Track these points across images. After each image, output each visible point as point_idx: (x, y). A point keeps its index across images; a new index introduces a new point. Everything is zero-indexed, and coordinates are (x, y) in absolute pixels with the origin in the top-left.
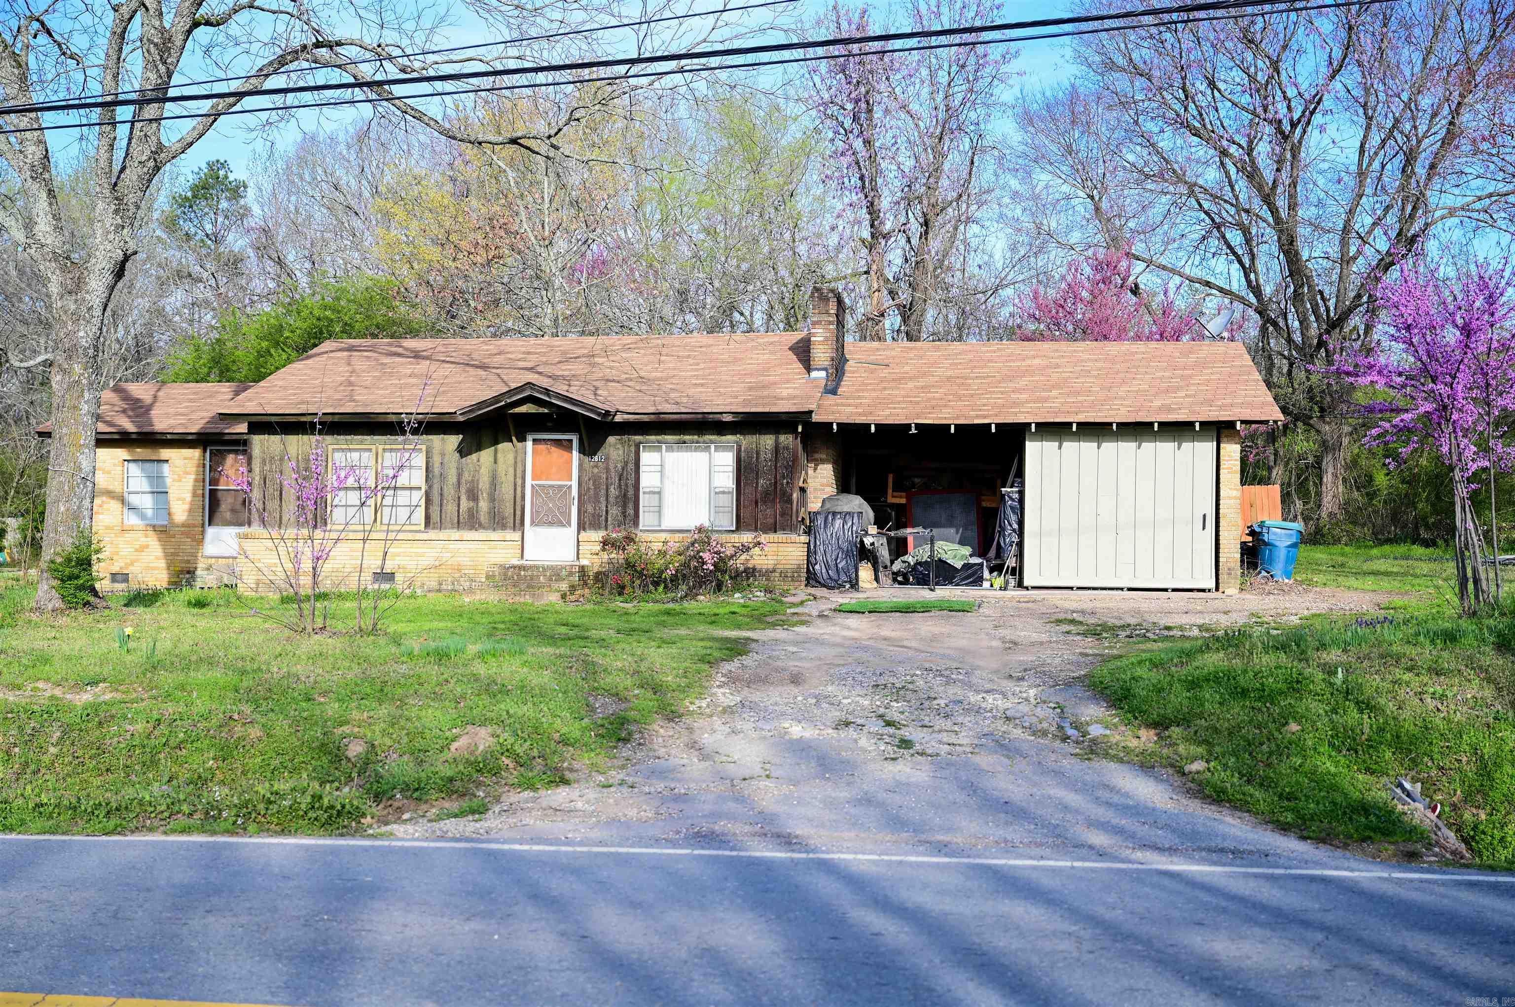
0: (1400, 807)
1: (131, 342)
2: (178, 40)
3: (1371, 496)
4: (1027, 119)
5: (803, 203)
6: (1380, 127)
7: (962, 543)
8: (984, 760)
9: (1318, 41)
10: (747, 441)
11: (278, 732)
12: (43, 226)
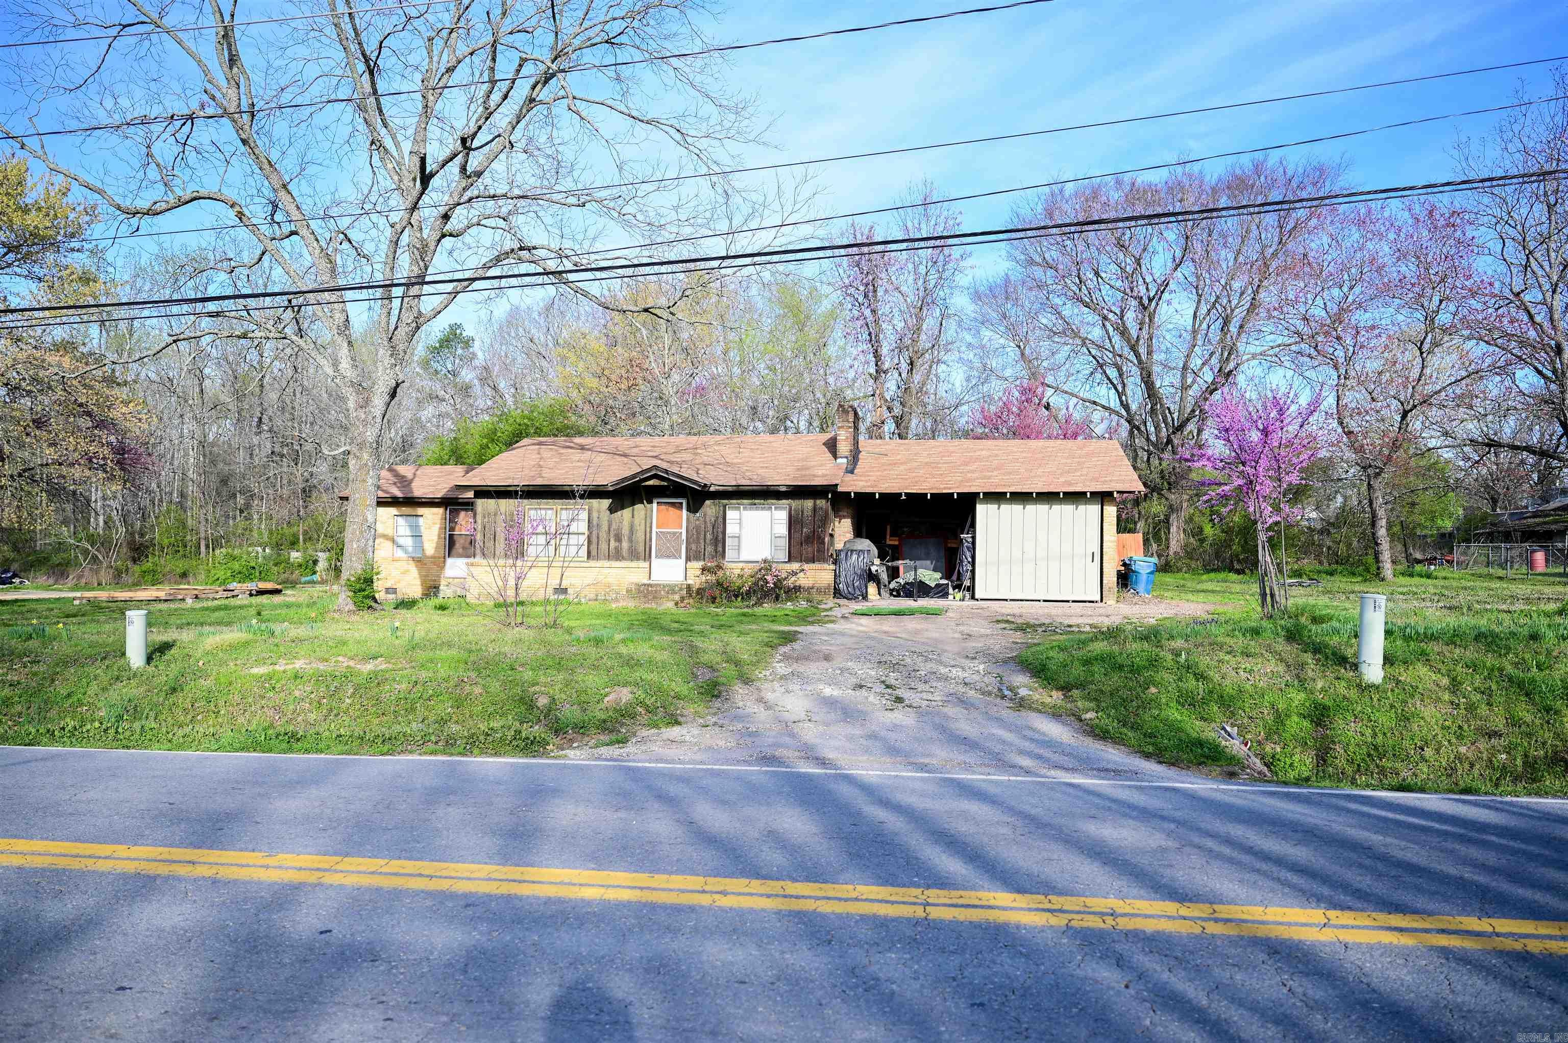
0: (1224, 743)
1: (399, 440)
2: (432, 246)
3: (1202, 541)
4: (977, 296)
5: (832, 350)
6: (1207, 302)
7: (935, 570)
8: (950, 711)
9: (1166, 245)
10: (795, 504)
11: (492, 690)
12: (345, 364)
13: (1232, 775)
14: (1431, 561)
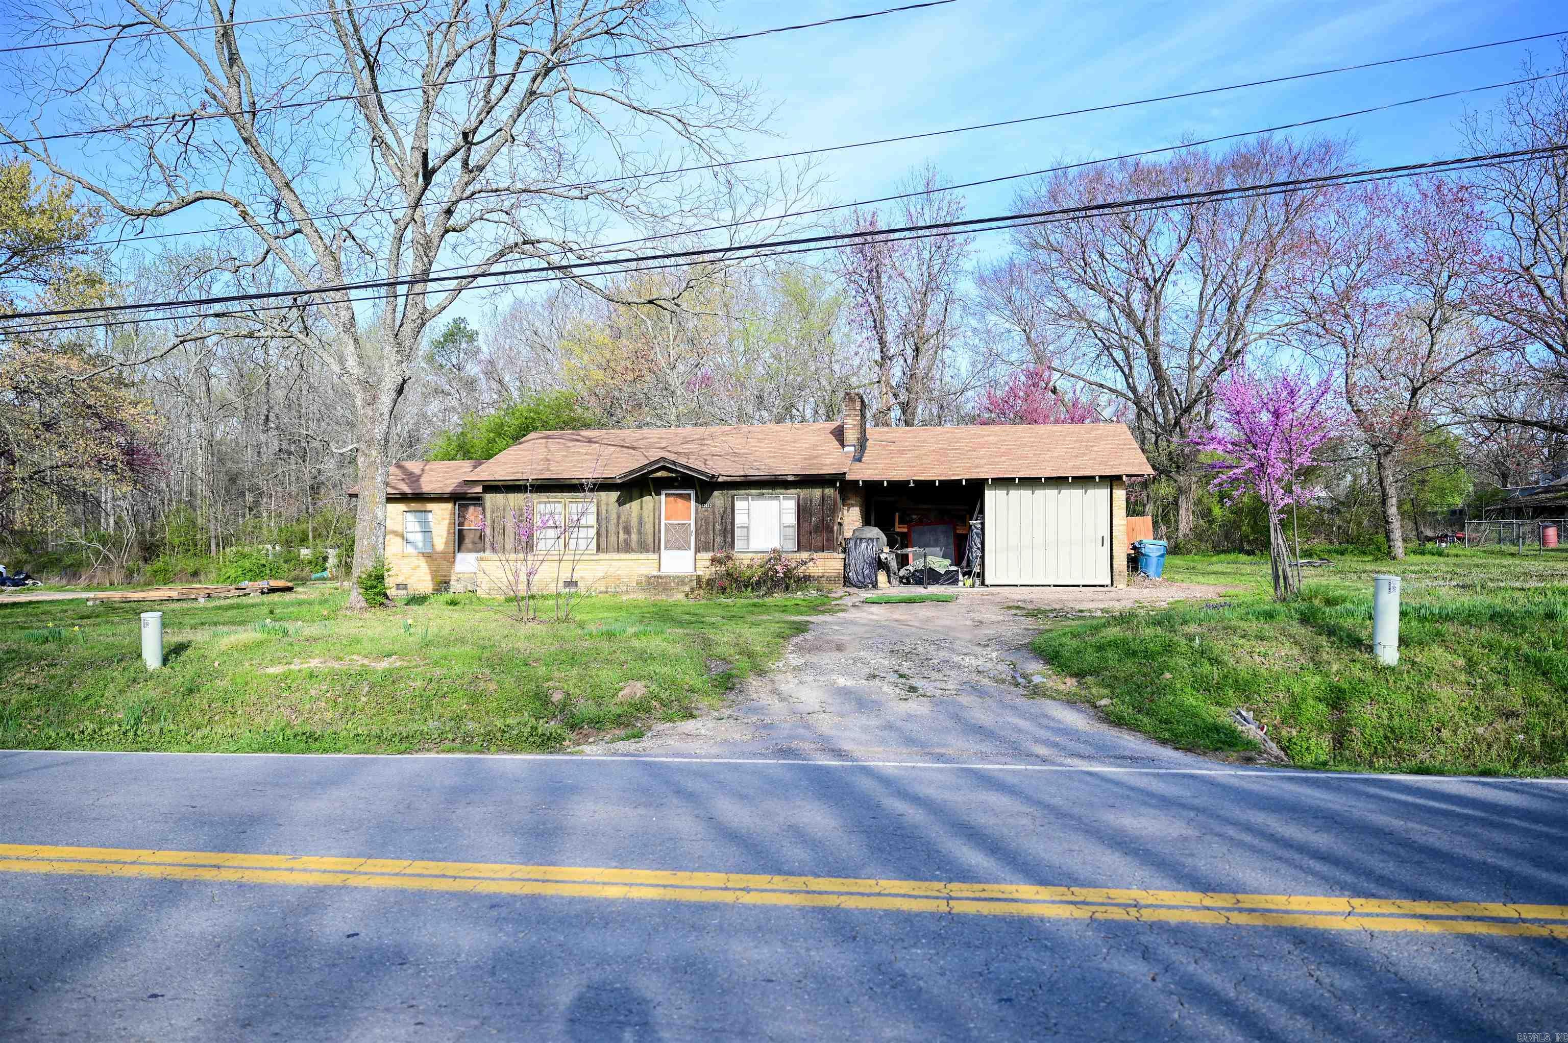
0: (1240, 728)
1: (406, 435)
2: (436, 241)
3: (1211, 522)
4: (982, 281)
5: (836, 337)
6: (1213, 282)
7: (944, 557)
8: (964, 700)
9: (1171, 226)
10: (804, 493)
11: (507, 686)
13: (1249, 760)
14: (1442, 538)
